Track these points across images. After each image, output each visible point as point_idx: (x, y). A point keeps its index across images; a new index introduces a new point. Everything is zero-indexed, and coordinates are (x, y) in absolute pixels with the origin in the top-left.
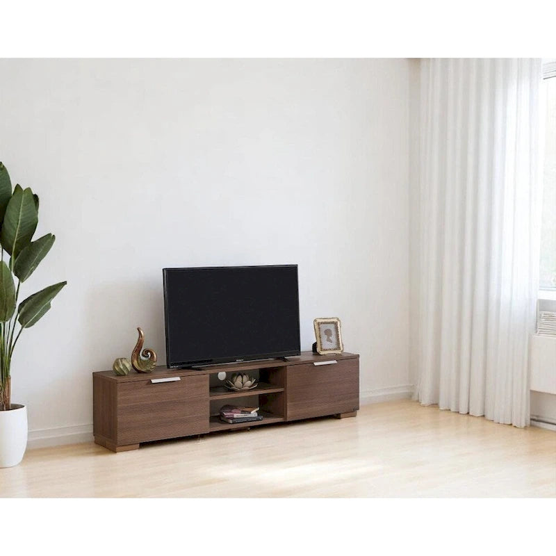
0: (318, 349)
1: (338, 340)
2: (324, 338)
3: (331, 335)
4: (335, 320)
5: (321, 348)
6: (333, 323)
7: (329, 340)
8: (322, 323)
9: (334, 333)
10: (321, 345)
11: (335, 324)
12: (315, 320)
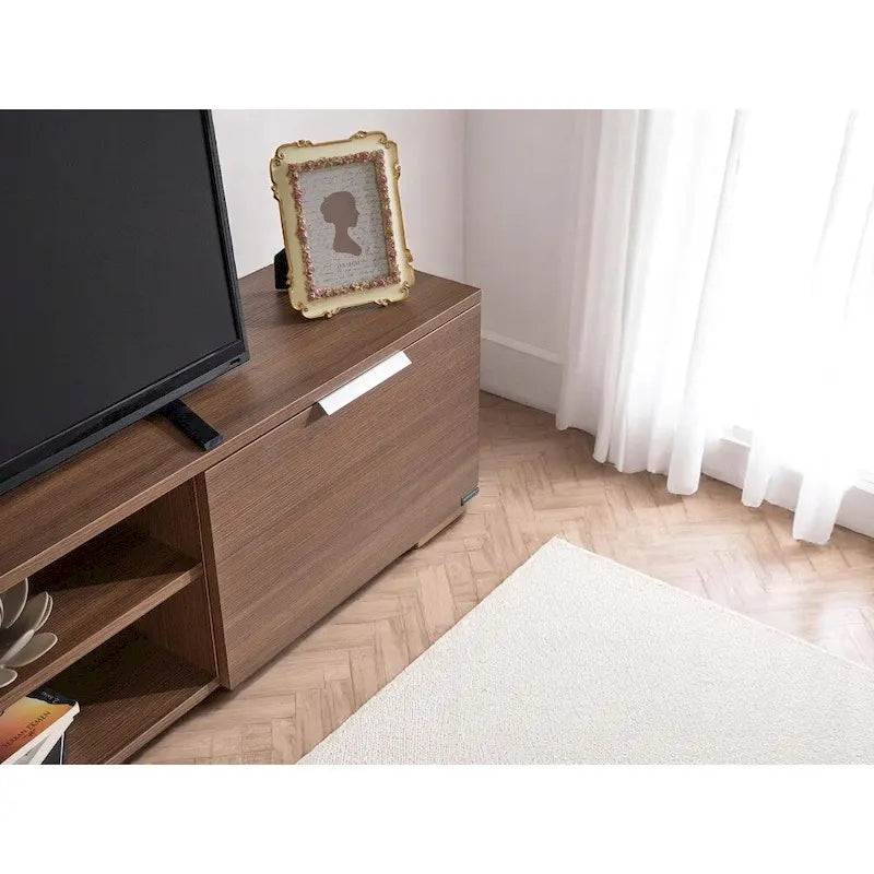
0: (297, 296)
1: (387, 236)
2: (321, 233)
3: (352, 217)
4: (370, 146)
5: (310, 290)
6: (360, 158)
7: (344, 244)
8: (306, 167)
9: (364, 208)
10: (307, 274)
11: (375, 161)
12: (277, 160)
